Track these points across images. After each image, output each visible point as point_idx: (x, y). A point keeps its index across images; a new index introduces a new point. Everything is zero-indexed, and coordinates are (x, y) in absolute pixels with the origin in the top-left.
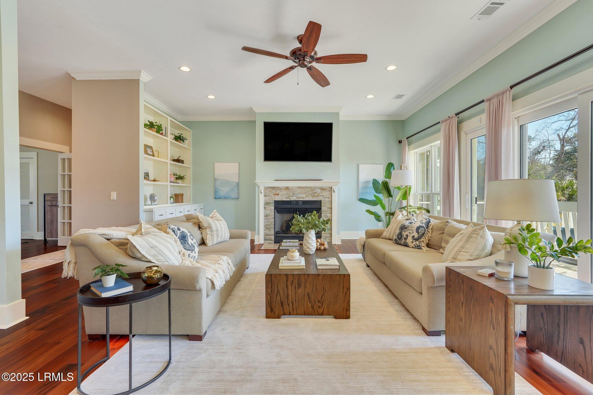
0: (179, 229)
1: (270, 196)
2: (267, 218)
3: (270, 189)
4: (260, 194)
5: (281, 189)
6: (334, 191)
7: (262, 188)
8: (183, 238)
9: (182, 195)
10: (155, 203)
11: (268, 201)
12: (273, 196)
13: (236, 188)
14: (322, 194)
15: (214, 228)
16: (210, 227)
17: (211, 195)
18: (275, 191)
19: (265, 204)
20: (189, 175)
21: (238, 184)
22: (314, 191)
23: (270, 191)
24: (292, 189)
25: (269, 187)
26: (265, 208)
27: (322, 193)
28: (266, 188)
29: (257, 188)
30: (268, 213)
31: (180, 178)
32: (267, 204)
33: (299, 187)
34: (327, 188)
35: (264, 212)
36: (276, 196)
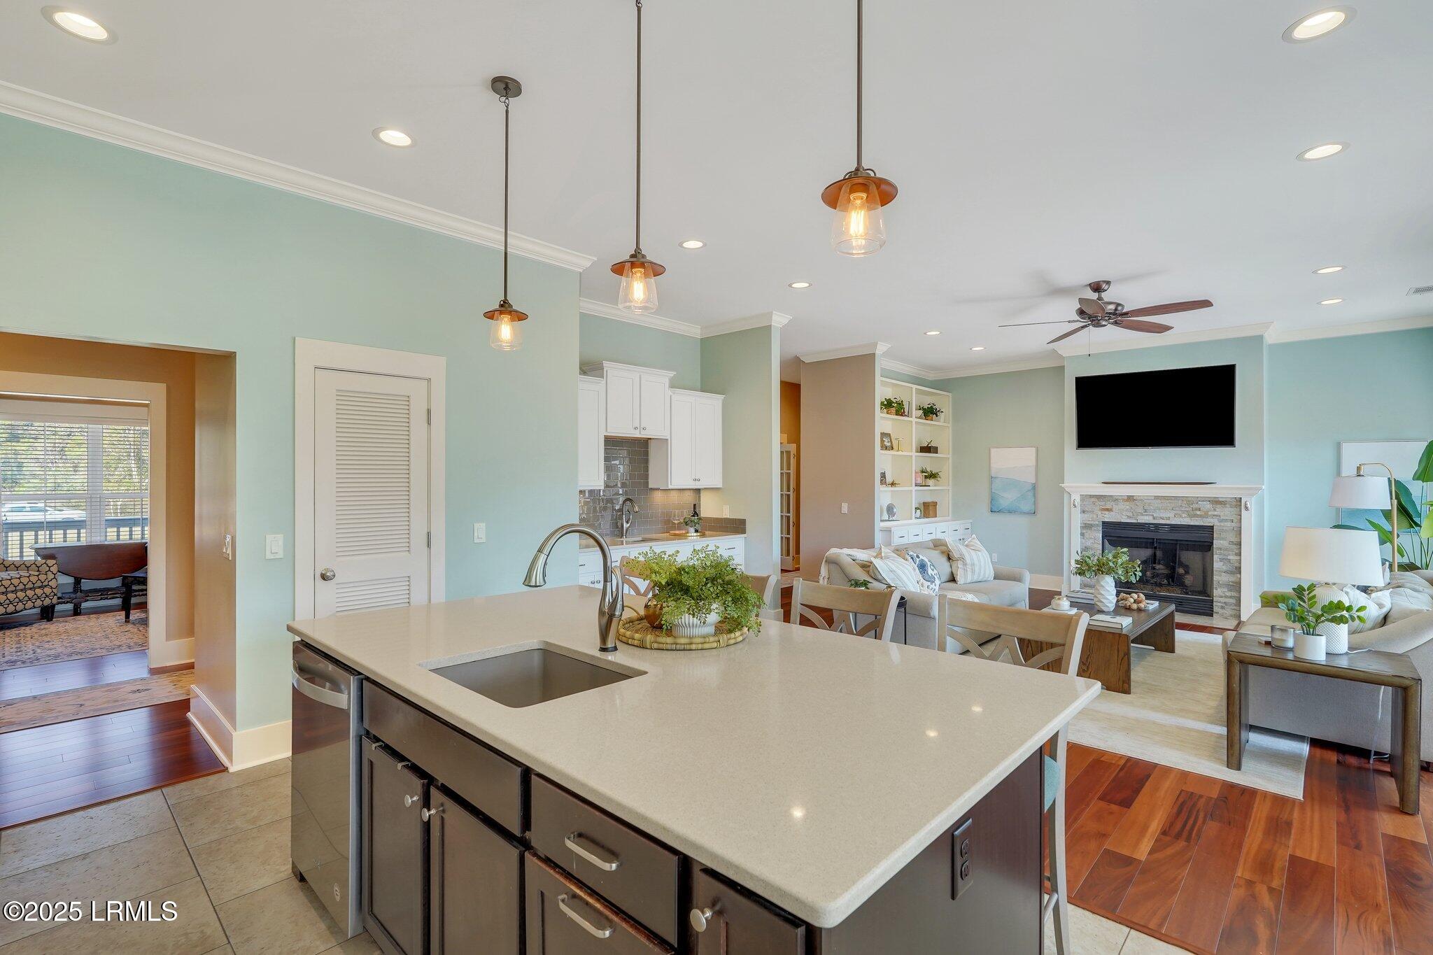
0: (918, 557)
1: (1093, 512)
3: (1093, 500)
4: (1072, 507)
5: (1117, 500)
6: (1246, 508)
7: (1076, 498)
8: (922, 567)
9: (935, 504)
10: (894, 518)
11: (1089, 522)
12: (1100, 513)
13: (1031, 494)
14: (1216, 513)
15: (968, 561)
16: (962, 559)
17: (984, 507)
18: (1103, 503)
19: (1082, 528)
20: (946, 471)
21: (1034, 487)
22: (1195, 506)
23: (1094, 503)
24: (1141, 500)
25: (1091, 496)
26: (1082, 534)
27: (1215, 510)
28: (1085, 498)
29: (1066, 496)
30: (1089, 543)
31: (932, 476)
32: (1086, 526)
33: (1157, 498)
34: (1228, 500)
35: (1081, 543)
36: (1107, 513)
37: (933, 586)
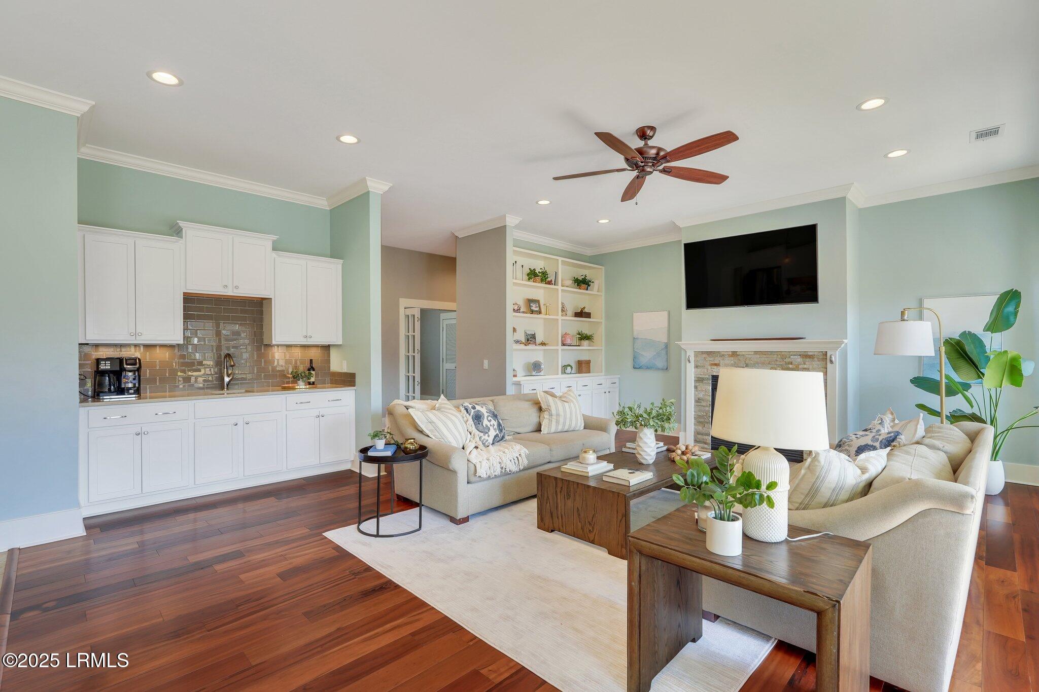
0: (474, 408)
1: (703, 367)
2: (699, 404)
3: (704, 356)
4: (687, 362)
5: (723, 355)
6: (831, 362)
7: (691, 354)
8: (478, 418)
9: (588, 362)
10: (541, 374)
11: (700, 376)
12: (709, 367)
13: (664, 352)
14: (805, 366)
15: (554, 412)
16: (549, 410)
18: (712, 359)
19: (696, 381)
20: (600, 335)
21: (667, 346)
22: (787, 360)
23: (705, 359)
24: (743, 355)
25: (703, 353)
26: (696, 387)
27: (805, 364)
28: (697, 354)
29: (683, 352)
30: (701, 396)
31: (584, 337)
32: (699, 380)
33: (756, 353)
34: (816, 354)
35: (695, 395)
36: (715, 367)
37: (486, 437)
